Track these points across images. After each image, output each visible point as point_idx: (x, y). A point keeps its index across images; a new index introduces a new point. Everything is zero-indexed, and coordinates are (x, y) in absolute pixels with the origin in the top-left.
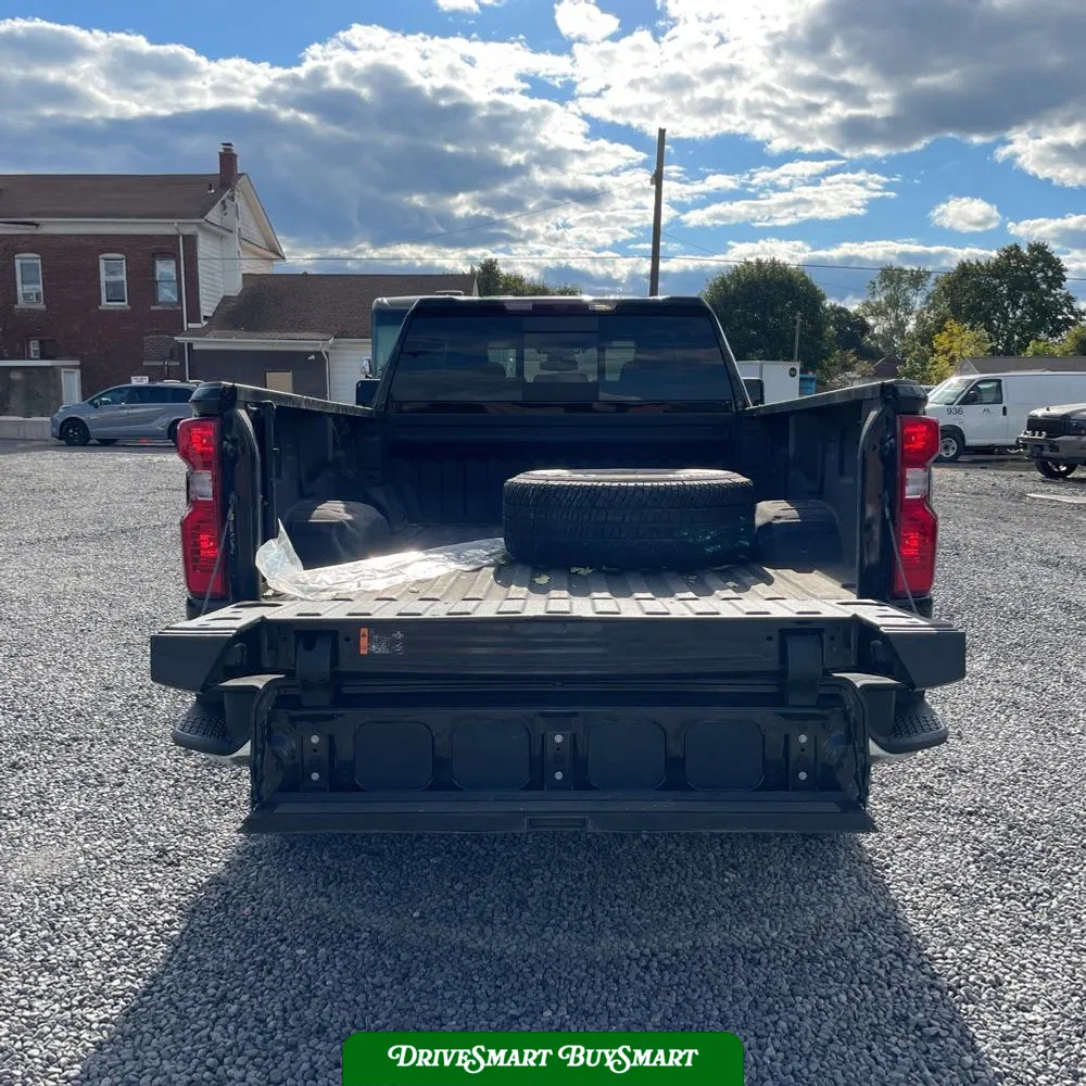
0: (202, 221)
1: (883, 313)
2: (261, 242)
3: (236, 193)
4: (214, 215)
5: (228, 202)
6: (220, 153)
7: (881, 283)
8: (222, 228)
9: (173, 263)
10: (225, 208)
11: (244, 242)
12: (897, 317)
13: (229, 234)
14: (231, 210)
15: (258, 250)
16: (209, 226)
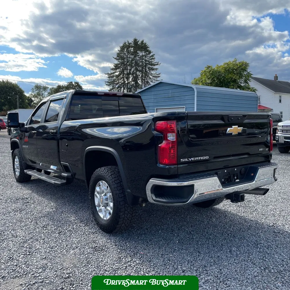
1: (36, 97)
7: (35, 89)
12: (40, 98)
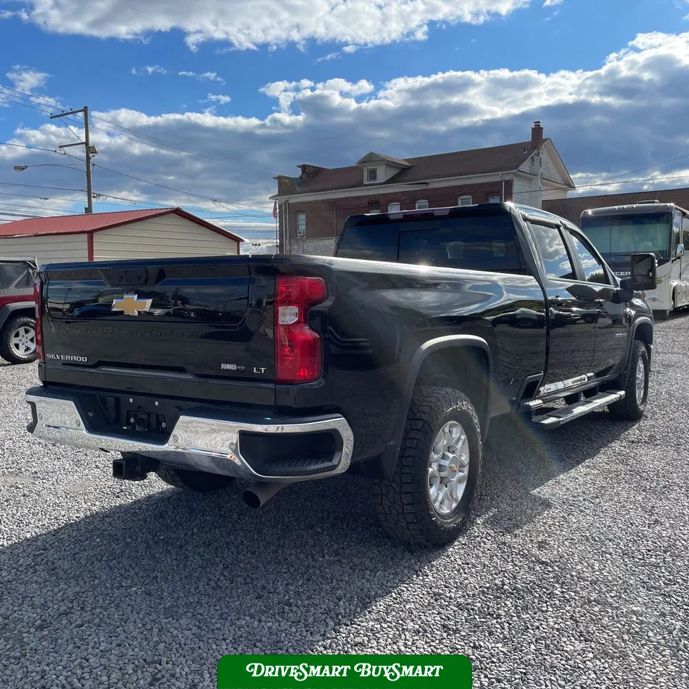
0: (516, 171)
2: (559, 179)
3: (541, 151)
4: (525, 167)
5: (536, 158)
6: (532, 129)
8: (530, 174)
9: (498, 198)
10: (533, 161)
11: (544, 180)
13: (535, 177)
14: (537, 163)
15: (557, 185)
16: (521, 173)
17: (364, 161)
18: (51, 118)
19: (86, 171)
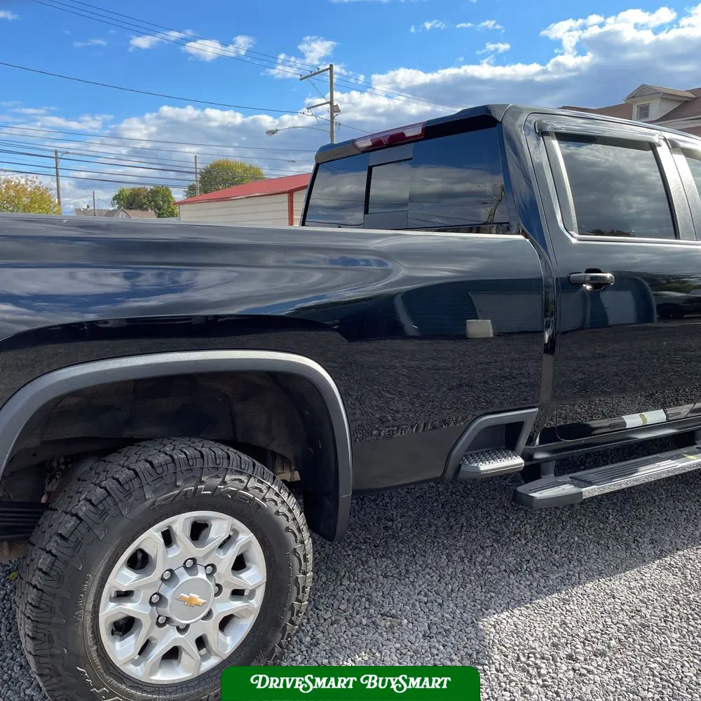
17: (633, 96)
18: (301, 79)
19: (330, 131)
